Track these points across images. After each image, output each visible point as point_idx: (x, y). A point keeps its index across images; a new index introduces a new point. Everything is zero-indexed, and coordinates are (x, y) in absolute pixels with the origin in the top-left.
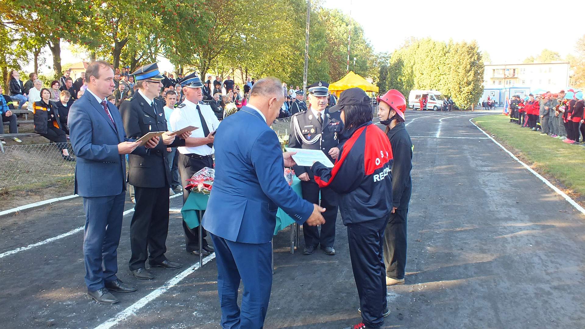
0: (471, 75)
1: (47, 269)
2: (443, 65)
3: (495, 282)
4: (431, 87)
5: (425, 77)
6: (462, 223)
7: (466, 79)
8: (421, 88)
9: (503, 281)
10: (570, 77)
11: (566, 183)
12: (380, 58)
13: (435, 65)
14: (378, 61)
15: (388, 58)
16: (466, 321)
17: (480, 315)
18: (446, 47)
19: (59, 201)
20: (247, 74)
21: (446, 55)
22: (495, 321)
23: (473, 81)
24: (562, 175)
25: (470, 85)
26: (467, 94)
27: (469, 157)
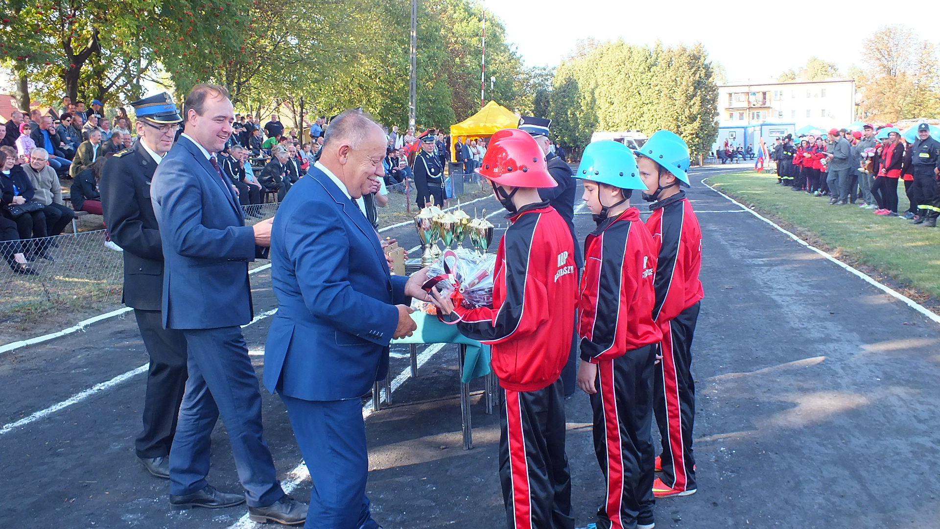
0: (697, 104)
1: (59, 462)
2: (647, 87)
3: (842, 439)
4: (628, 127)
5: (617, 109)
6: (754, 349)
7: (688, 112)
8: (611, 129)
9: (854, 436)
10: (857, 105)
11: (901, 277)
12: (534, 77)
13: (632, 88)
14: (531, 82)
15: (549, 77)
16: (820, 500)
17: (839, 489)
18: (650, 55)
19: (27, 345)
20: (302, 110)
21: (651, 70)
22: (866, 498)
23: (699, 114)
24: (890, 266)
25: (695, 120)
26: (690, 137)
27: (724, 243)
